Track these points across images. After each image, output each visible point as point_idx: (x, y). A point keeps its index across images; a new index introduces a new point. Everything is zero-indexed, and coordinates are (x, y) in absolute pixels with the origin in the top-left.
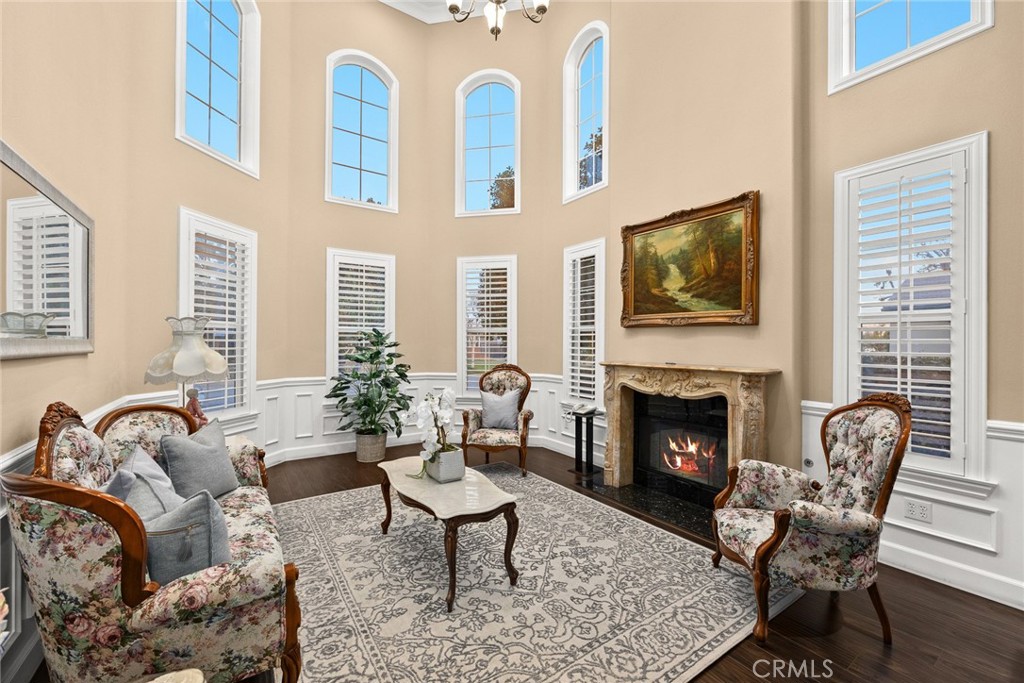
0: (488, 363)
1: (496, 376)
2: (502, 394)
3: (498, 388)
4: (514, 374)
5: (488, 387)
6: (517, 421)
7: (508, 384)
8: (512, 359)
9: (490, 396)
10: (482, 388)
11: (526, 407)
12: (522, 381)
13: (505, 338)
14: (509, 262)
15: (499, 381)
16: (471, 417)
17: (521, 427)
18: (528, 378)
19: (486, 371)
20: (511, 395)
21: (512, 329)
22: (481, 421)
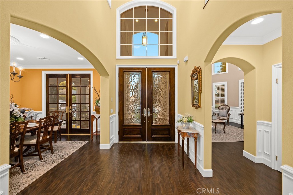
0: (220, 104)
1: (222, 107)
2: (223, 110)
3: (223, 109)
4: (226, 106)
5: (220, 109)
6: (227, 115)
7: (225, 108)
8: (226, 103)
9: (221, 110)
10: (219, 109)
11: (229, 113)
12: (228, 108)
13: (224, 99)
14: (225, 83)
15: (223, 108)
16: (217, 114)
17: (228, 116)
18: (230, 108)
19: (219, 106)
20: (225, 111)
21: (226, 97)
22: (219, 115)
